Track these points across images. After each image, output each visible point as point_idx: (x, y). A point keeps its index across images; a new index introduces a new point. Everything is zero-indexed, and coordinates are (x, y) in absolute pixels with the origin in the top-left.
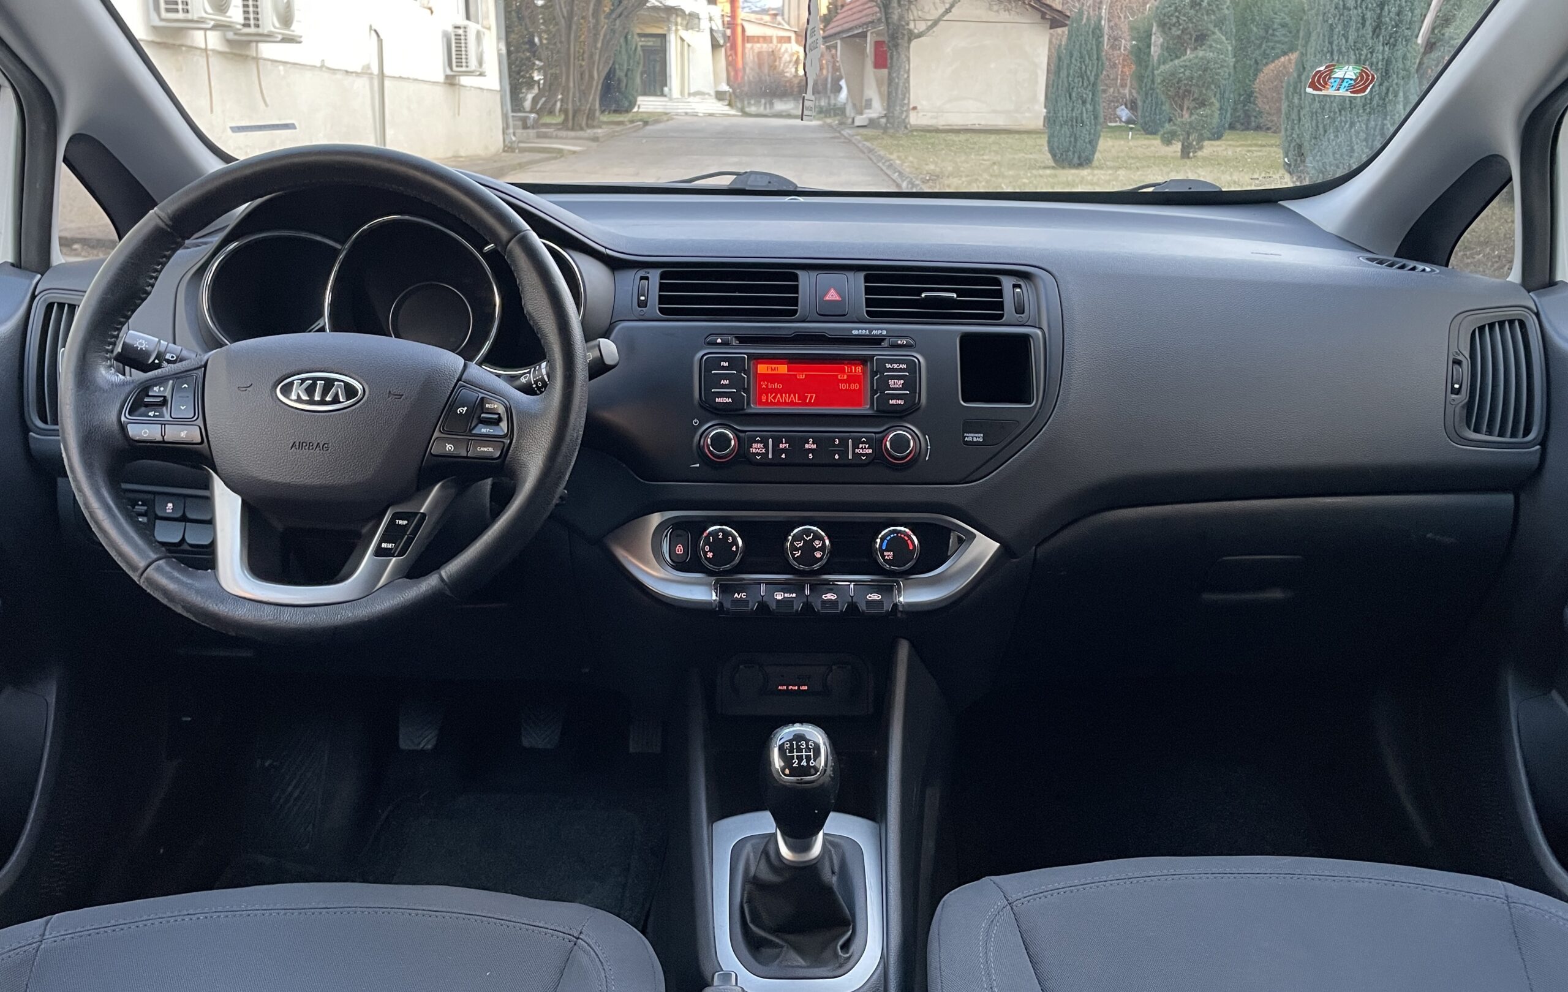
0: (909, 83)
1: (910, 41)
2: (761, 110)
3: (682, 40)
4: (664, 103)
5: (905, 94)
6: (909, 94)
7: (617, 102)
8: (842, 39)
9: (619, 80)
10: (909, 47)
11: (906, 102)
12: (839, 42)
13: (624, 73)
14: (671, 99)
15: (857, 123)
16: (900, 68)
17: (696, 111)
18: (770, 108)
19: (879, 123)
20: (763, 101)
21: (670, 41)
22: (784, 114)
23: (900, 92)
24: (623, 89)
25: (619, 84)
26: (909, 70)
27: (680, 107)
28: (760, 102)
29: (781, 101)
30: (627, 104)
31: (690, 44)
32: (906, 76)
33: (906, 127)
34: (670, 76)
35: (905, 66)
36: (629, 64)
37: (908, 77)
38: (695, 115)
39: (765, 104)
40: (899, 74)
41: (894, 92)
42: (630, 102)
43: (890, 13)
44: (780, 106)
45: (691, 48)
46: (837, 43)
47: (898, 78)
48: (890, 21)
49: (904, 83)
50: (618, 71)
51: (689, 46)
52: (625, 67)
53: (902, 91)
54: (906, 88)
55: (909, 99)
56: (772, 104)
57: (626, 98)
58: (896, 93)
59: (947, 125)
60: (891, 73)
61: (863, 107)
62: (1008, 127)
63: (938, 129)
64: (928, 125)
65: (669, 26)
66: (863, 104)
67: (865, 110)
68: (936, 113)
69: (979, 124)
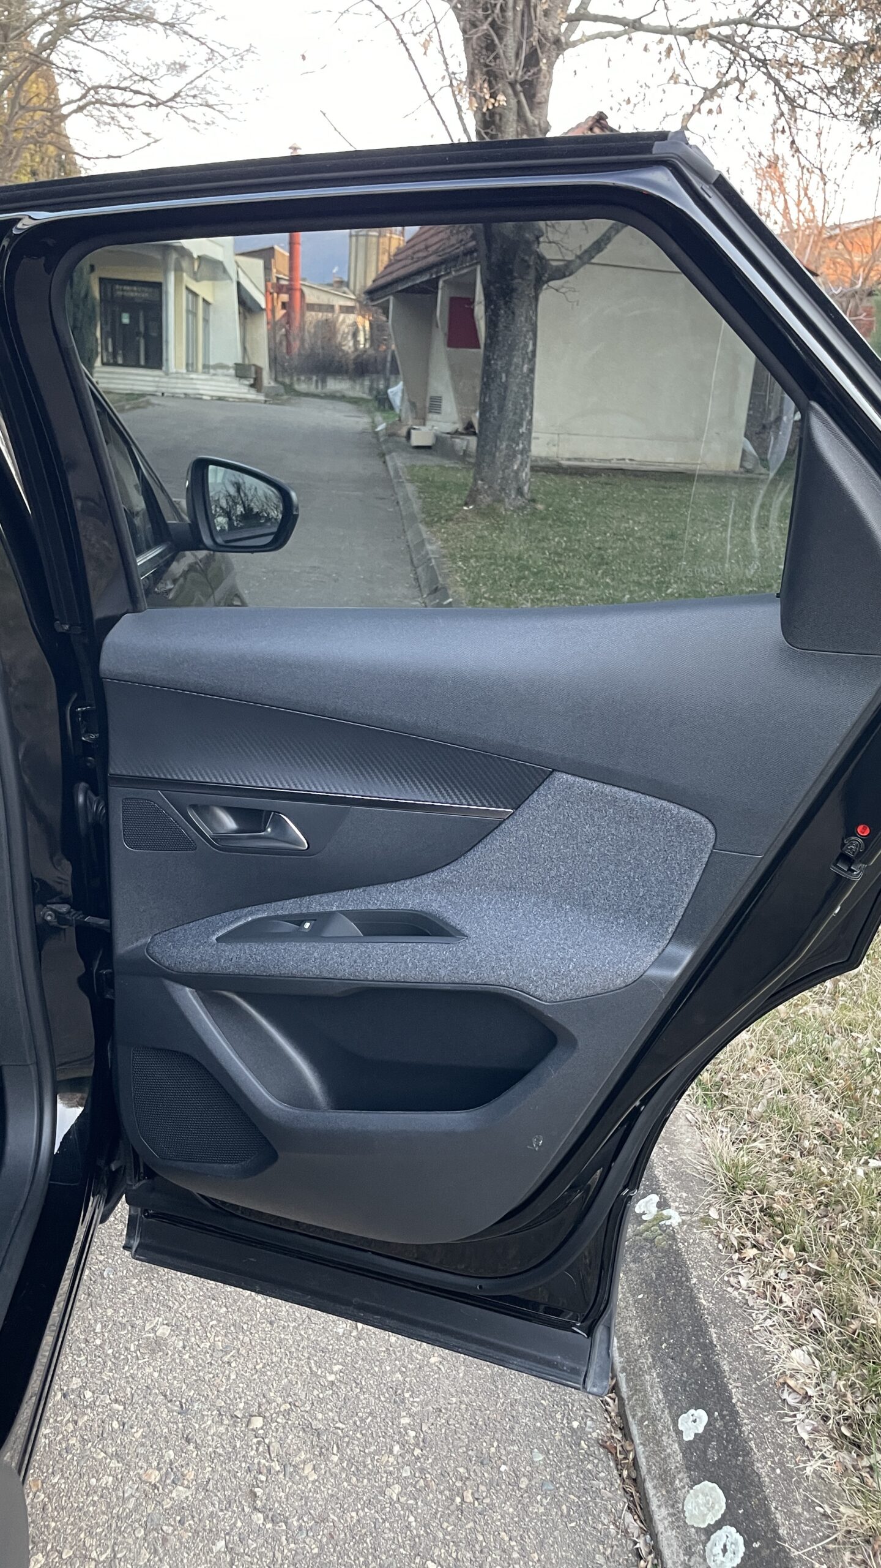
0: (531, 384)
1: (539, 283)
2: (312, 388)
3: (195, 295)
4: (157, 379)
5: (522, 412)
6: (531, 414)
8: (397, 294)
10: (536, 298)
11: (523, 430)
12: (391, 298)
14: (167, 374)
15: (416, 441)
16: (512, 348)
17: (201, 392)
18: (323, 387)
19: (453, 445)
20: (315, 378)
21: (167, 292)
22: (338, 394)
23: (510, 405)
26: (534, 352)
27: (180, 385)
28: (311, 379)
29: (335, 379)
31: (209, 299)
32: (525, 368)
33: (520, 491)
34: (167, 341)
35: (526, 346)
37: (532, 370)
38: (198, 398)
39: (317, 381)
40: (509, 363)
41: (495, 405)
44: (334, 385)
45: (211, 307)
46: (388, 301)
47: (508, 373)
49: (521, 386)
51: (204, 300)
53: (515, 404)
54: (525, 397)
55: (530, 422)
56: (324, 381)
58: (501, 409)
59: (576, 459)
60: (490, 360)
61: (427, 410)
62: (682, 468)
63: (559, 466)
64: (541, 458)
65: (166, 272)
66: (428, 405)
67: (430, 416)
68: (556, 437)
69: (631, 460)
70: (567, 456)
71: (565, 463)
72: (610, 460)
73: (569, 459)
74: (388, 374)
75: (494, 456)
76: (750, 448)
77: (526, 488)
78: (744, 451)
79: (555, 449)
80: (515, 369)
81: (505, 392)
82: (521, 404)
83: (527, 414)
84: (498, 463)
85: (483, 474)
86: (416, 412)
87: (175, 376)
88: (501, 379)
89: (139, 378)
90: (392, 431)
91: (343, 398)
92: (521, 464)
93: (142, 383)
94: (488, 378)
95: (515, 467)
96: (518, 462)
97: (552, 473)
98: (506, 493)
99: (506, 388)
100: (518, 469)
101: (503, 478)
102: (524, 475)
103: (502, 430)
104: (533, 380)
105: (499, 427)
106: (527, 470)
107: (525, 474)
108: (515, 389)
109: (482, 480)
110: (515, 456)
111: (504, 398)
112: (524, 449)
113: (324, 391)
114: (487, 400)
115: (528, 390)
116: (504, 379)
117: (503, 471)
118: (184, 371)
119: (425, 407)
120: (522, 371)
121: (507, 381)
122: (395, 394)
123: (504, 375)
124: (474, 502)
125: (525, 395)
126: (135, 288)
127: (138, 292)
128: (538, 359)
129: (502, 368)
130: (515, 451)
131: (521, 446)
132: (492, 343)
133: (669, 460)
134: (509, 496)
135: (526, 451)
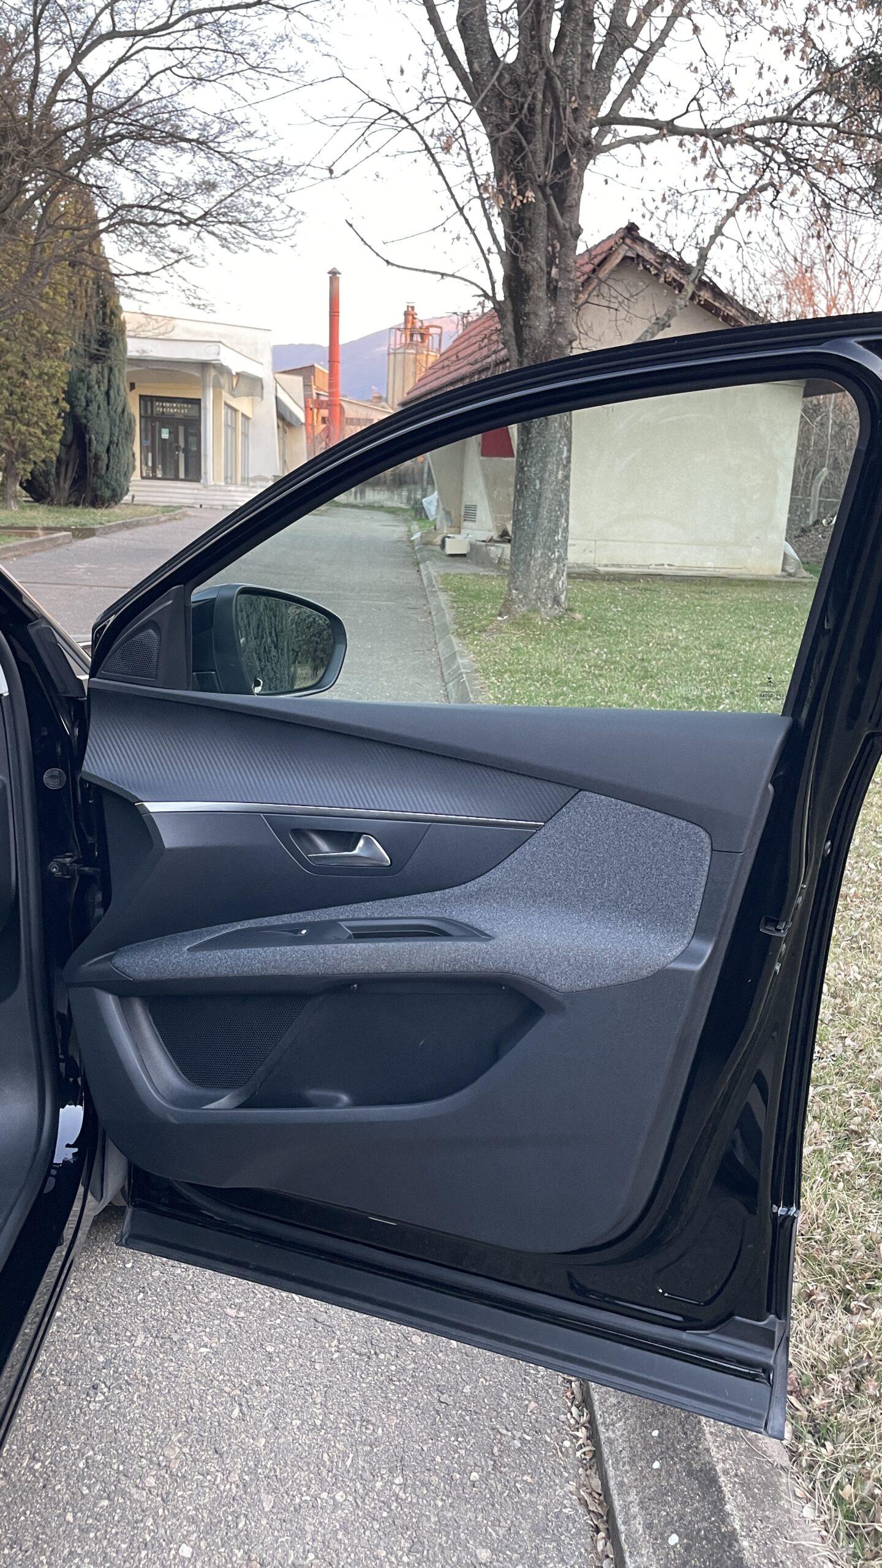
0: (567, 491)
3: (235, 410)
5: (558, 518)
6: (567, 521)
7: (94, 490)
9: (97, 458)
11: (559, 537)
13: (106, 447)
14: (206, 487)
15: (449, 550)
16: (546, 454)
19: (487, 554)
21: (205, 408)
23: (544, 513)
24: (103, 472)
25: (96, 464)
26: (569, 458)
29: (374, 490)
30: (108, 494)
31: (249, 415)
32: (561, 477)
33: (556, 601)
34: (206, 456)
35: (560, 452)
36: (111, 435)
37: (567, 477)
40: (543, 470)
41: (529, 513)
42: (114, 490)
43: (527, 315)
44: (373, 496)
45: (250, 421)
47: (542, 480)
48: (526, 335)
49: (556, 493)
50: (95, 442)
51: (243, 415)
52: (107, 438)
53: (550, 511)
54: (561, 505)
55: (566, 530)
57: (107, 485)
58: (536, 517)
59: (613, 565)
60: (523, 468)
61: (462, 518)
62: (721, 572)
63: (597, 572)
64: (577, 564)
65: (204, 388)
66: (462, 513)
67: (465, 524)
68: (593, 543)
69: (669, 565)
70: (605, 562)
71: (603, 569)
72: (648, 566)
73: (606, 566)
74: (425, 484)
75: (529, 566)
76: (791, 551)
77: (563, 597)
78: (785, 554)
79: (592, 555)
80: (550, 476)
81: (539, 499)
82: (556, 511)
83: (563, 521)
84: (533, 572)
85: (518, 583)
86: (452, 521)
87: (212, 488)
88: (535, 486)
89: (177, 491)
90: (428, 539)
91: (381, 508)
92: (557, 572)
93: (181, 496)
94: (521, 487)
95: (551, 576)
96: (555, 571)
97: (589, 579)
98: (541, 603)
99: (540, 495)
100: (555, 578)
101: (539, 587)
102: (560, 583)
103: (537, 538)
104: (568, 486)
105: (534, 535)
106: (564, 578)
107: (562, 582)
108: (550, 496)
109: (517, 589)
110: (550, 565)
111: (539, 505)
112: (560, 557)
113: (363, 501)
114: (520, 508)
115: (563, 497)
116: (538, 487)
117: (539, 580)
118: (223, 484)
119: (460, 515)
120: (556, 478)
121: (541, 488)
122: (430, 503)
123: (538, 482)
124: (508, 612)
125: (560, 501)
126: (175, 405)
127: (176, 407)
128: (572, 466)
129: (535, 474)
130: (550, 559)
131: (557, 554)
132: (524, 450)
133: (709, 564)
134: (544, 605)
135: (561, 560)
